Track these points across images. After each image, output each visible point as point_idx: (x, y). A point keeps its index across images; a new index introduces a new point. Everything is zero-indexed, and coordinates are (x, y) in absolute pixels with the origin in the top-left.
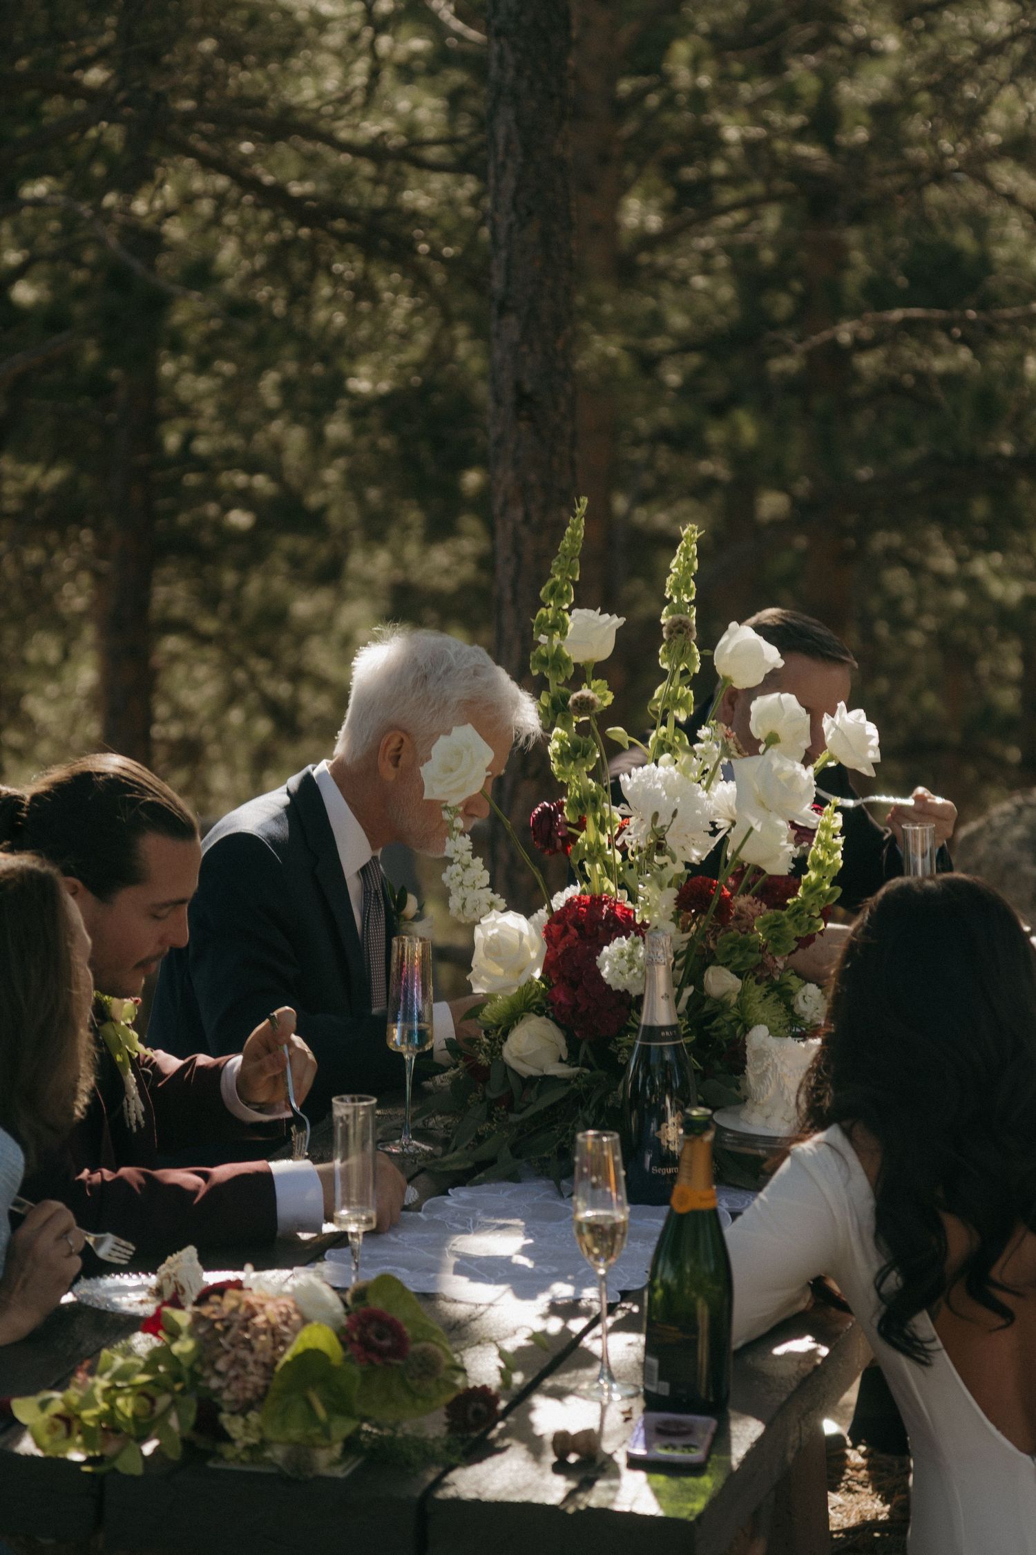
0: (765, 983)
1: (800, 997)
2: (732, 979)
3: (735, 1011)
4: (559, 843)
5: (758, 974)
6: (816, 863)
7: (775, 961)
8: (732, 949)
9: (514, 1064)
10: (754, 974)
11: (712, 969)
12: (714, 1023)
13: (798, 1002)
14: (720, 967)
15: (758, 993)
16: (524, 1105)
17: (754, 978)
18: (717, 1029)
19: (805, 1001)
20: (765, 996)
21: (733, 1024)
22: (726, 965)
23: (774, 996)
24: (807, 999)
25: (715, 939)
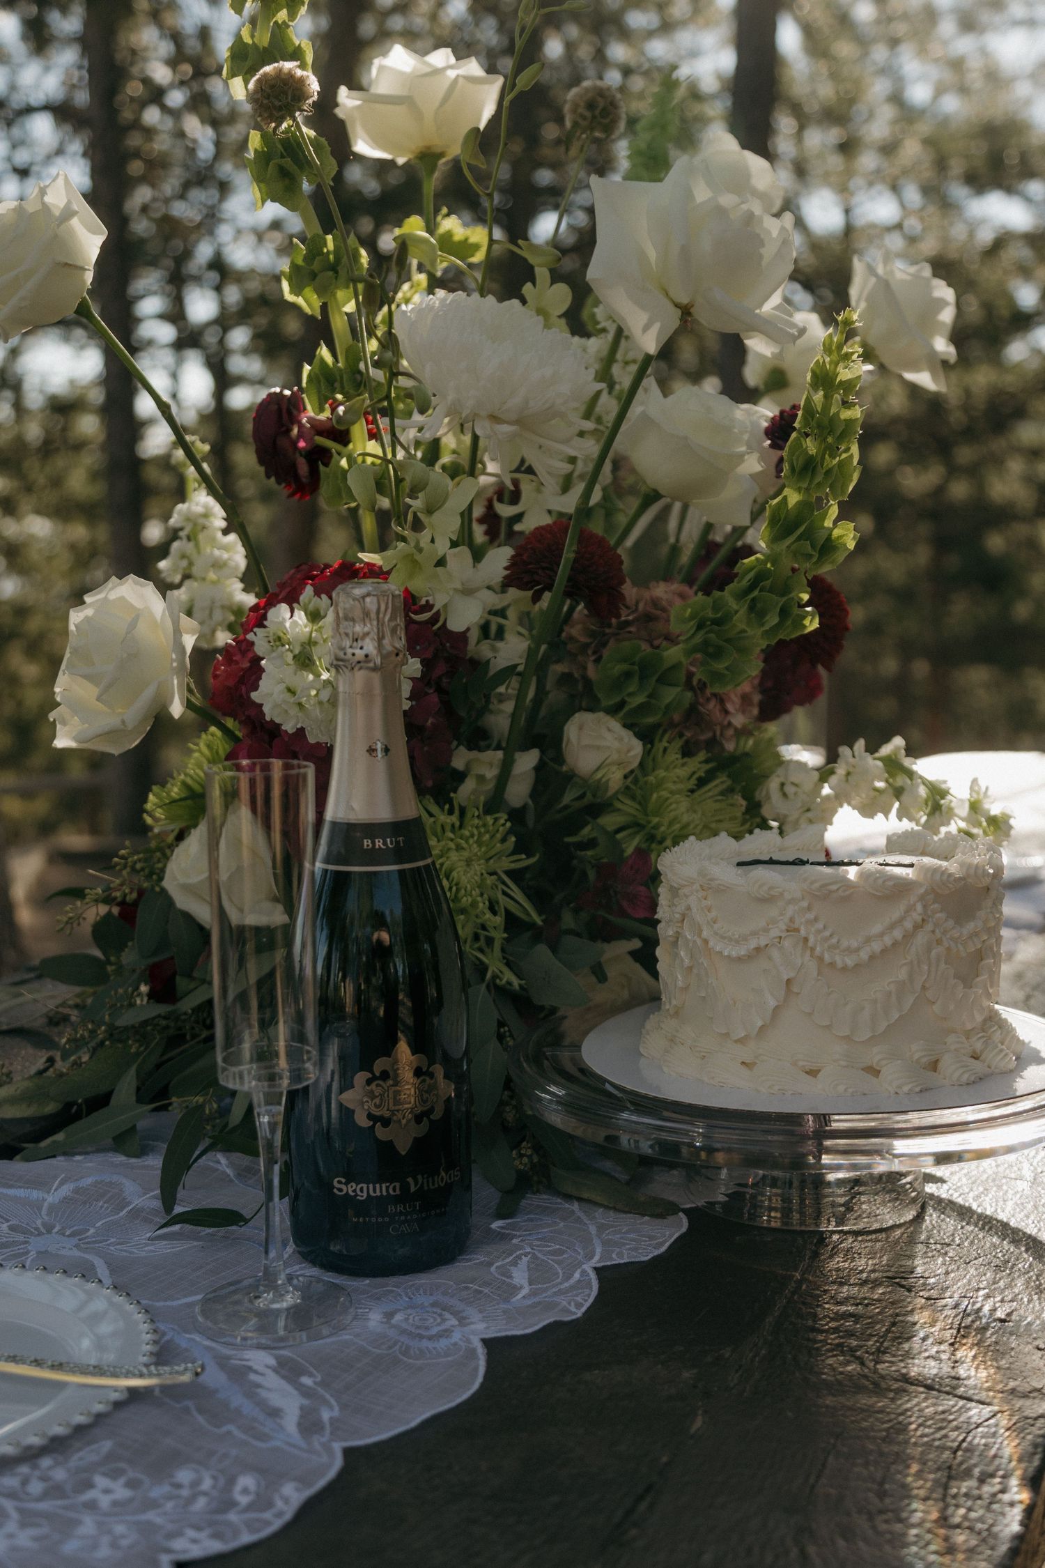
0: (702, 755)
1: (773, 784)
2: (620, 739)
3: (628, 807)
4: (303, 468)
5: (688, 734)
6: (799, 465)
7: (727, 712)
8: (628, 675)
9: (183, 902)
10: (681, 735)
11: (579, 717)
12: (586, 832)
13: (768, 797)
14: (601, 714)
15: (683, 772)
16: (192, 986)
17: (678, 743)
18: (592, 843)
19: (785, 795)
20: (702, 782)
21: (619, 836)
22: (613, 711)
23: (722, 781)
24: (789, 789)
25: (598, 660)
